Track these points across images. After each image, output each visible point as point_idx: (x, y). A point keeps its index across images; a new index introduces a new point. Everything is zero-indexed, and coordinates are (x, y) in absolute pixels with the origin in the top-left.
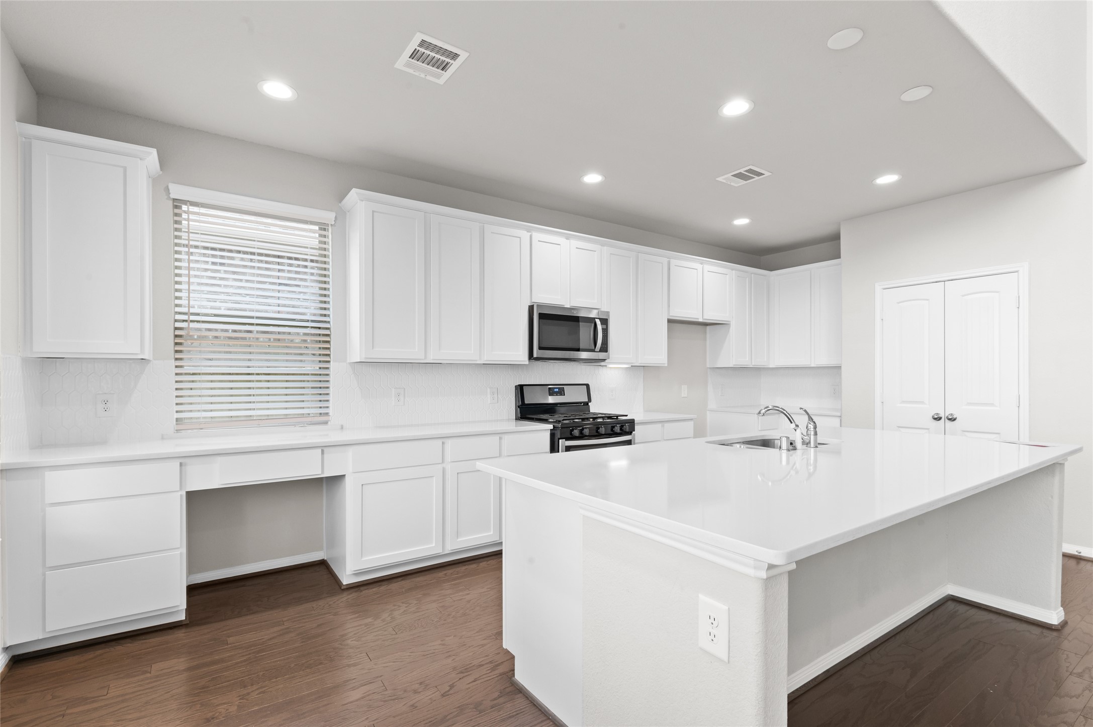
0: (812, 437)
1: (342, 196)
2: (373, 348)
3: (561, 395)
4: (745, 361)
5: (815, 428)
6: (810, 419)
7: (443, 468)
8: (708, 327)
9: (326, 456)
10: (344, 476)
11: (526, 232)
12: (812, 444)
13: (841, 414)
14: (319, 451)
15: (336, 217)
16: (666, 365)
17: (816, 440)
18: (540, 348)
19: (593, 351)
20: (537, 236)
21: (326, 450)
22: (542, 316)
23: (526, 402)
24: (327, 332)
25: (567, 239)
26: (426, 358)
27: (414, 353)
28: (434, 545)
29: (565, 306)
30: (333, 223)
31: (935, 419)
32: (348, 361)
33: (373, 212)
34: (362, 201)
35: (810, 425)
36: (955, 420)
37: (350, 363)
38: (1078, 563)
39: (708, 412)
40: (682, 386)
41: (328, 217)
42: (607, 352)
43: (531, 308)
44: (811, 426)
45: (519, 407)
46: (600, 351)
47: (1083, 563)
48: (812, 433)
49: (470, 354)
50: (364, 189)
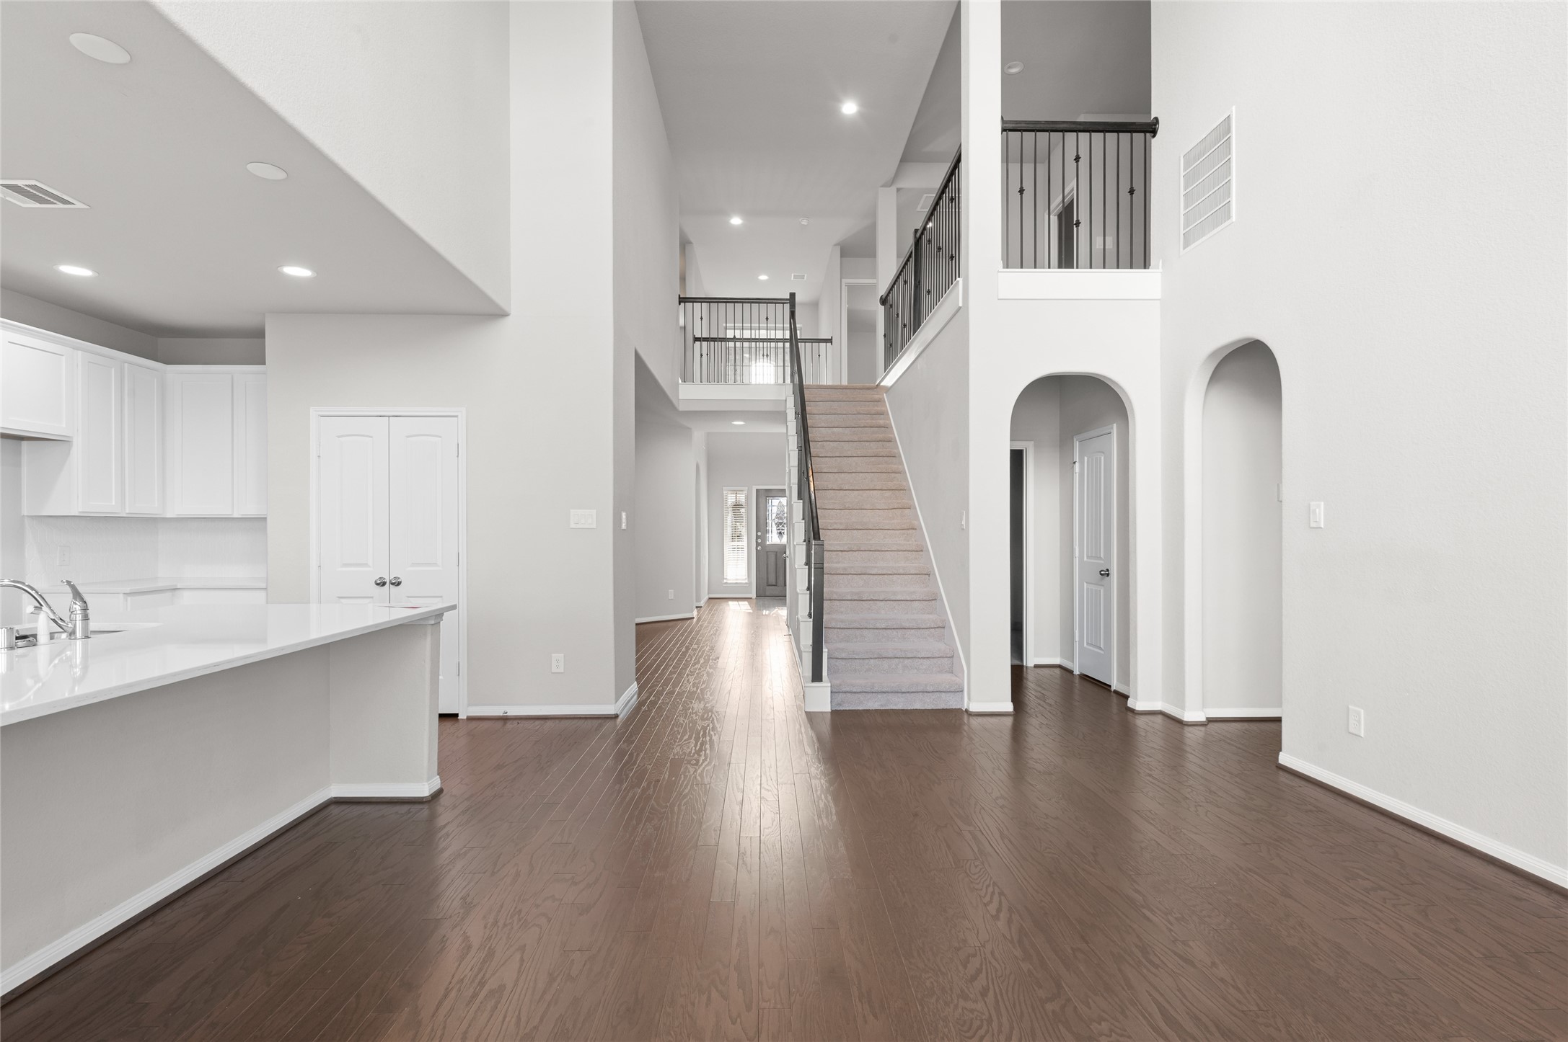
0: (79, 624)
4: (109, 505)
5: (85, 609)
6: (77, 595)
8: (24, 443)
12: (79, 634)
13: (267, 585)
17: (85, 628)
31: (378, 584)
35: (74, 606)
36: (399, 584)
38: (505, 724)
44: (78, 607)
47: (509, 725)
48: (79, 617)
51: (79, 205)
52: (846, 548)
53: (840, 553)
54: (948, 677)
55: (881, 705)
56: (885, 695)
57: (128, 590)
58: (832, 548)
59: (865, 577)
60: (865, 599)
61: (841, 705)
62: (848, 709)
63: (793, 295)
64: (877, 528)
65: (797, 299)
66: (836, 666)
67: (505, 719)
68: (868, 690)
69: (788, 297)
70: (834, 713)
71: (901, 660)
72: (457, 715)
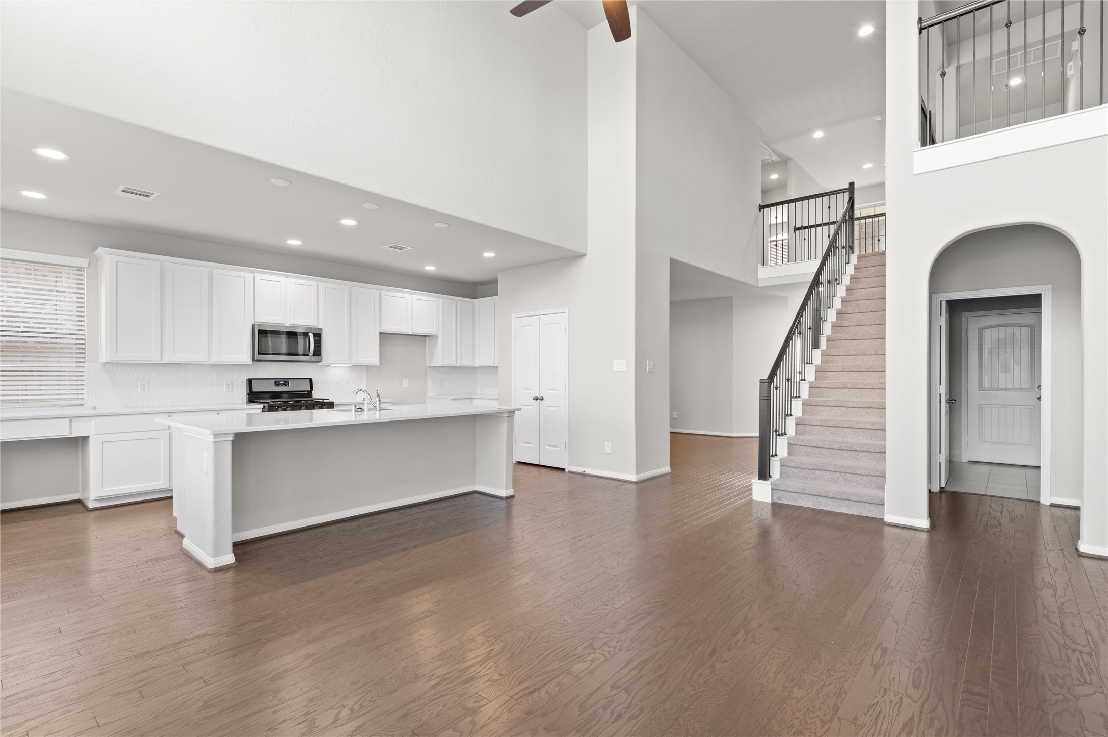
0: (378, 405)
1: (95, 249)
2: (116, 353)
3: (286, 386)
4: (451, 362)
7: (169, 433)
8: (427, 337)
9: (73, 423)
10: (89, 436)
11: (249, 274)
12: (378, 409)
13: (499, 398)
14: (68, 420)
15: (89, 262)
16: (379, 365)
18: (259, 353)
19: (308, 355)
20: (259, 276)
21: (73, 420)
22: (261, 332)
23: (254, 391)
24: (83, 342)
25: (286, 277)
26: (161, 360)
27: (153, 356)
28: (162, 482)
29: (286, 325)
30: (87, 266)
31: (534, 399)
32: (100, 362)
33: (117, 262)
34: (108, 254)
36: (543, 400)
37: (101, 363)
38: (584, 478)
39: (427, 399)
40: (403, 380)
41: (83, 262)
42: (320, 356)
43: (253, 326)
44: (377, 399)
45: (248, 394)
46: (314, 355)
47: (588, 479)
49: (200, 357)
50: (108, 248)
51: (410, 248)
52: (834, 386)
53: (830, 389)
54: (877, 492)
55: (813, 505)
56: (816, 498)
57: (452, 397)
58: (822, 386)
59: (842, 409)
60: (832, 425)
61: (781, 499)
62: (786, 503)
63: (852, 185)
64: (871, 370)
65: (856, 186)
66: (788, 472)
67: (584, 475)
68: (800, 491)
69: (848, 187)
70: (773, 504)
71: (843, 474)
72: (564, 470)
